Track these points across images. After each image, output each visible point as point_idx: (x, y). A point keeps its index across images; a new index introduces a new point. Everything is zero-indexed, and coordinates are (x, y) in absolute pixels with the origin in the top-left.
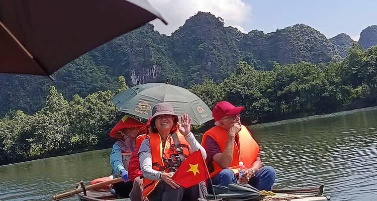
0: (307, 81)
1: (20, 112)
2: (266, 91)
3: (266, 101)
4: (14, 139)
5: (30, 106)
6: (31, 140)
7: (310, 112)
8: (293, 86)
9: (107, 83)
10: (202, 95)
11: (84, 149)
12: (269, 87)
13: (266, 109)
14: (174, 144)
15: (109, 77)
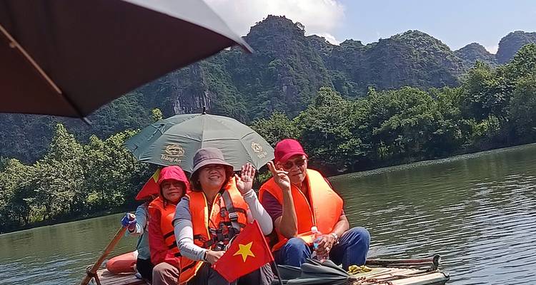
0: (414, 114)
1: (14, 161)
2: (357, 127)
3: (356, 142)
4: (6, 198)
5: (30, 151)
6: (30, 200)
7: (418, 156)
8: (394, 122)
9: (140, 118)
10: (268, 134)
11: (105, 212)
12: (362, 123)
13: (358, 153)
14: (225, 208)
15: (142, 109)
